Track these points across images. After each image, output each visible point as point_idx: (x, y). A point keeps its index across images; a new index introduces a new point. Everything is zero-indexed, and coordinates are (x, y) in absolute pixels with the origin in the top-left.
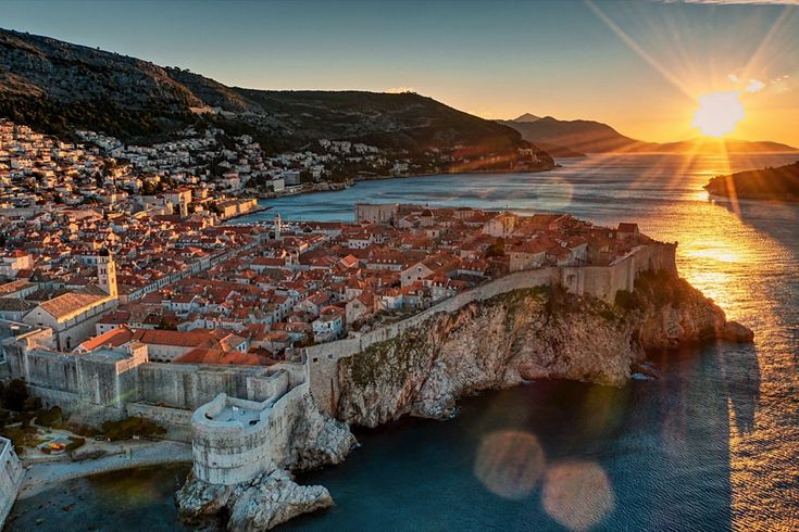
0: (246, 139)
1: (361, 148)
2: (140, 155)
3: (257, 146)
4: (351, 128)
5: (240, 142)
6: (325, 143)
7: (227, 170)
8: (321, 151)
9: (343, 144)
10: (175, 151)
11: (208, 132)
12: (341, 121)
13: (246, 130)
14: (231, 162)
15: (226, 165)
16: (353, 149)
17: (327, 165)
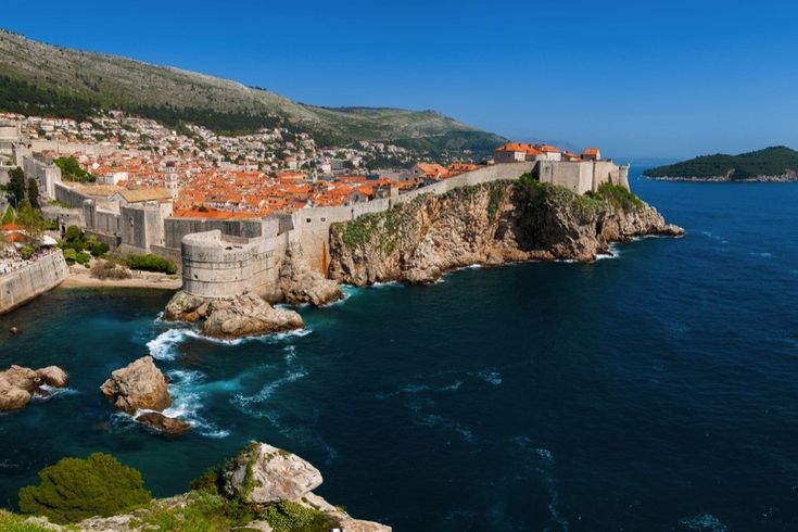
0: (303, 136)
1: (392, 148)
2: (227, 142)
3: (312, 141)
4: (384, 134)
5: (300, 138)
6: (365, 144)
7: (288, 155)
8: (361, 148)
9: (379, 145)
10: (252, 141)
11: (276, 130)
12: (377, 128)
13: (304, 130)
14: (292, 150)
15: (288, 152)
16: (386, 148)
17: (364, 158)
